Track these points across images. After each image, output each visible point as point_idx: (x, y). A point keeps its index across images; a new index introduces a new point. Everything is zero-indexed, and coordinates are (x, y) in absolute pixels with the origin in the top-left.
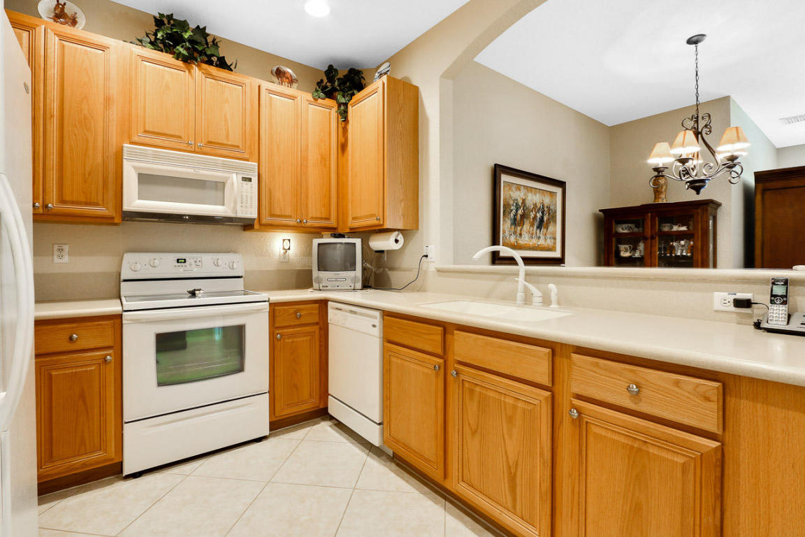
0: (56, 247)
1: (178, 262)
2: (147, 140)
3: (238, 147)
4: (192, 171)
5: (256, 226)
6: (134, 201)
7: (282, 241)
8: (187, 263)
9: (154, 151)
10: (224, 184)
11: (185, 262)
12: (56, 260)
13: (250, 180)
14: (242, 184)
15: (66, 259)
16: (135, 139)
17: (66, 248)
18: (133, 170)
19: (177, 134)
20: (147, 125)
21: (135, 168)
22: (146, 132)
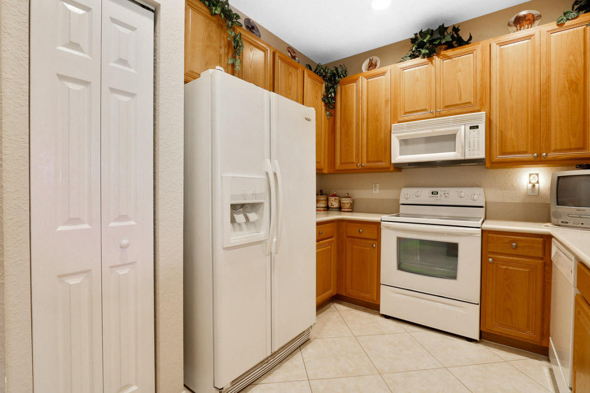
0: (374, 185)
1: (433, 194)
2: (406, 118)
3: (470, 103)
4: (431, 131)
5: (488, 164)
6: (398, 157)
7: (528, 176)
8: (438, 195)
9: (407, 124)
10: (455, 135)
11: (437, 194)
12: (374, 192)
13: (477, 127)
14: (470, 132)
15: (378, 191)
16: (400, 119)
17: (378, 185)
18: (396, 138)
19: (424, 108)
20: (406, 109)
21: (397, 137)
22: (405, 113)
